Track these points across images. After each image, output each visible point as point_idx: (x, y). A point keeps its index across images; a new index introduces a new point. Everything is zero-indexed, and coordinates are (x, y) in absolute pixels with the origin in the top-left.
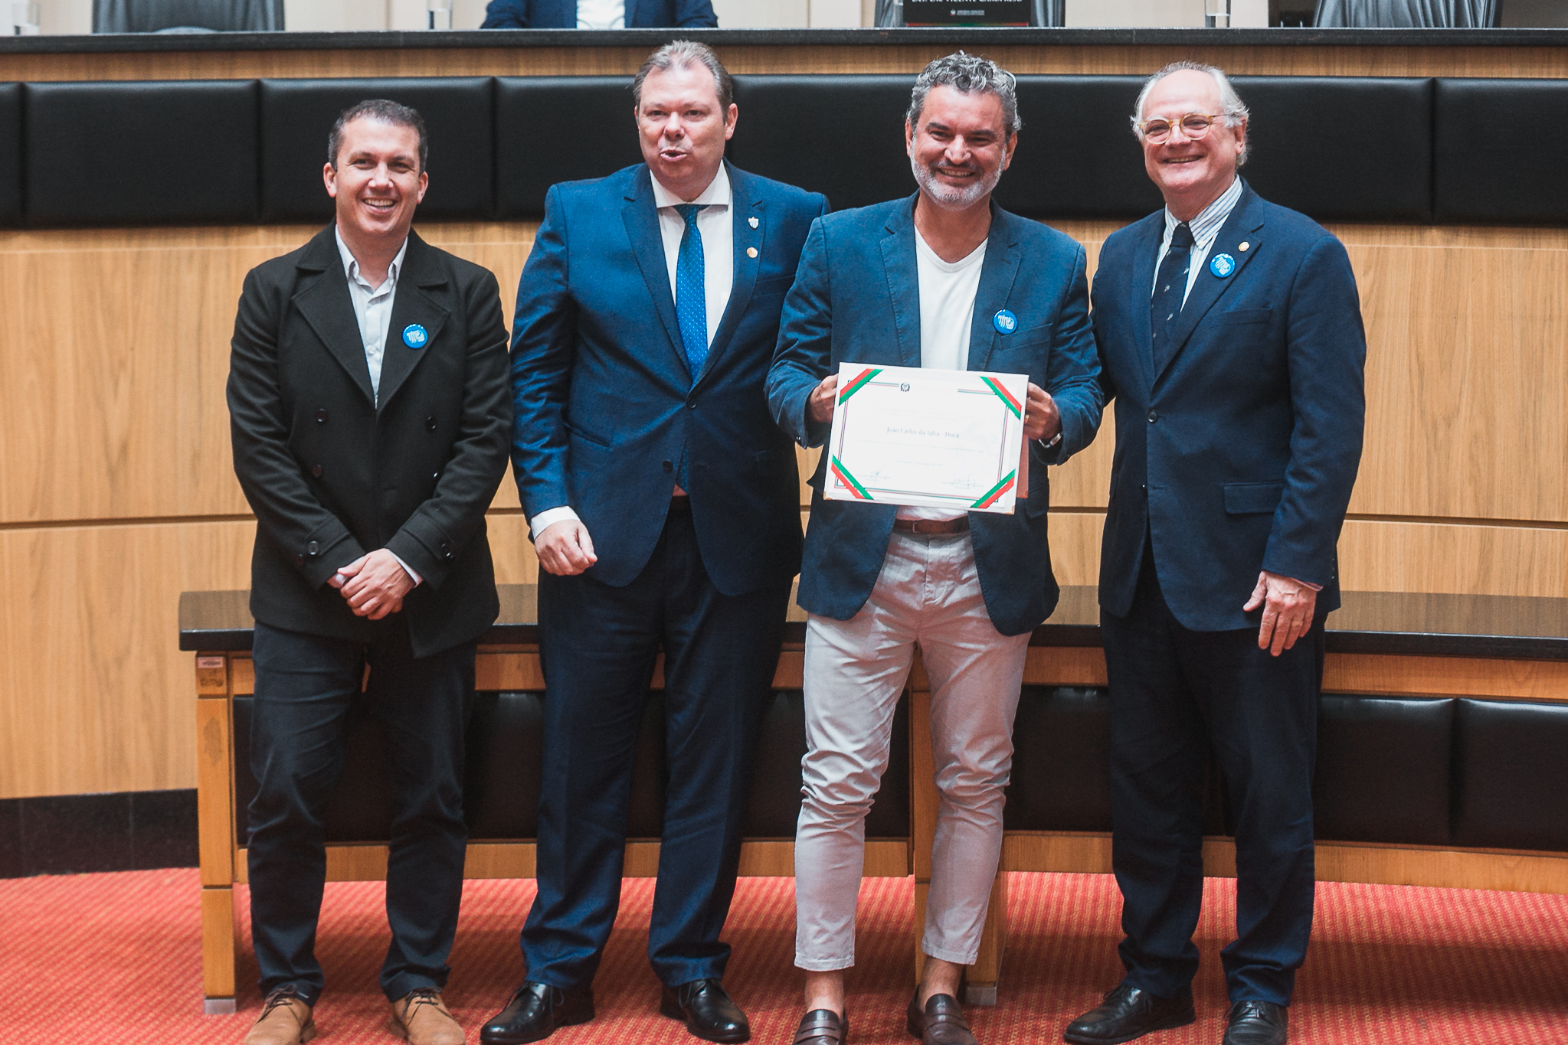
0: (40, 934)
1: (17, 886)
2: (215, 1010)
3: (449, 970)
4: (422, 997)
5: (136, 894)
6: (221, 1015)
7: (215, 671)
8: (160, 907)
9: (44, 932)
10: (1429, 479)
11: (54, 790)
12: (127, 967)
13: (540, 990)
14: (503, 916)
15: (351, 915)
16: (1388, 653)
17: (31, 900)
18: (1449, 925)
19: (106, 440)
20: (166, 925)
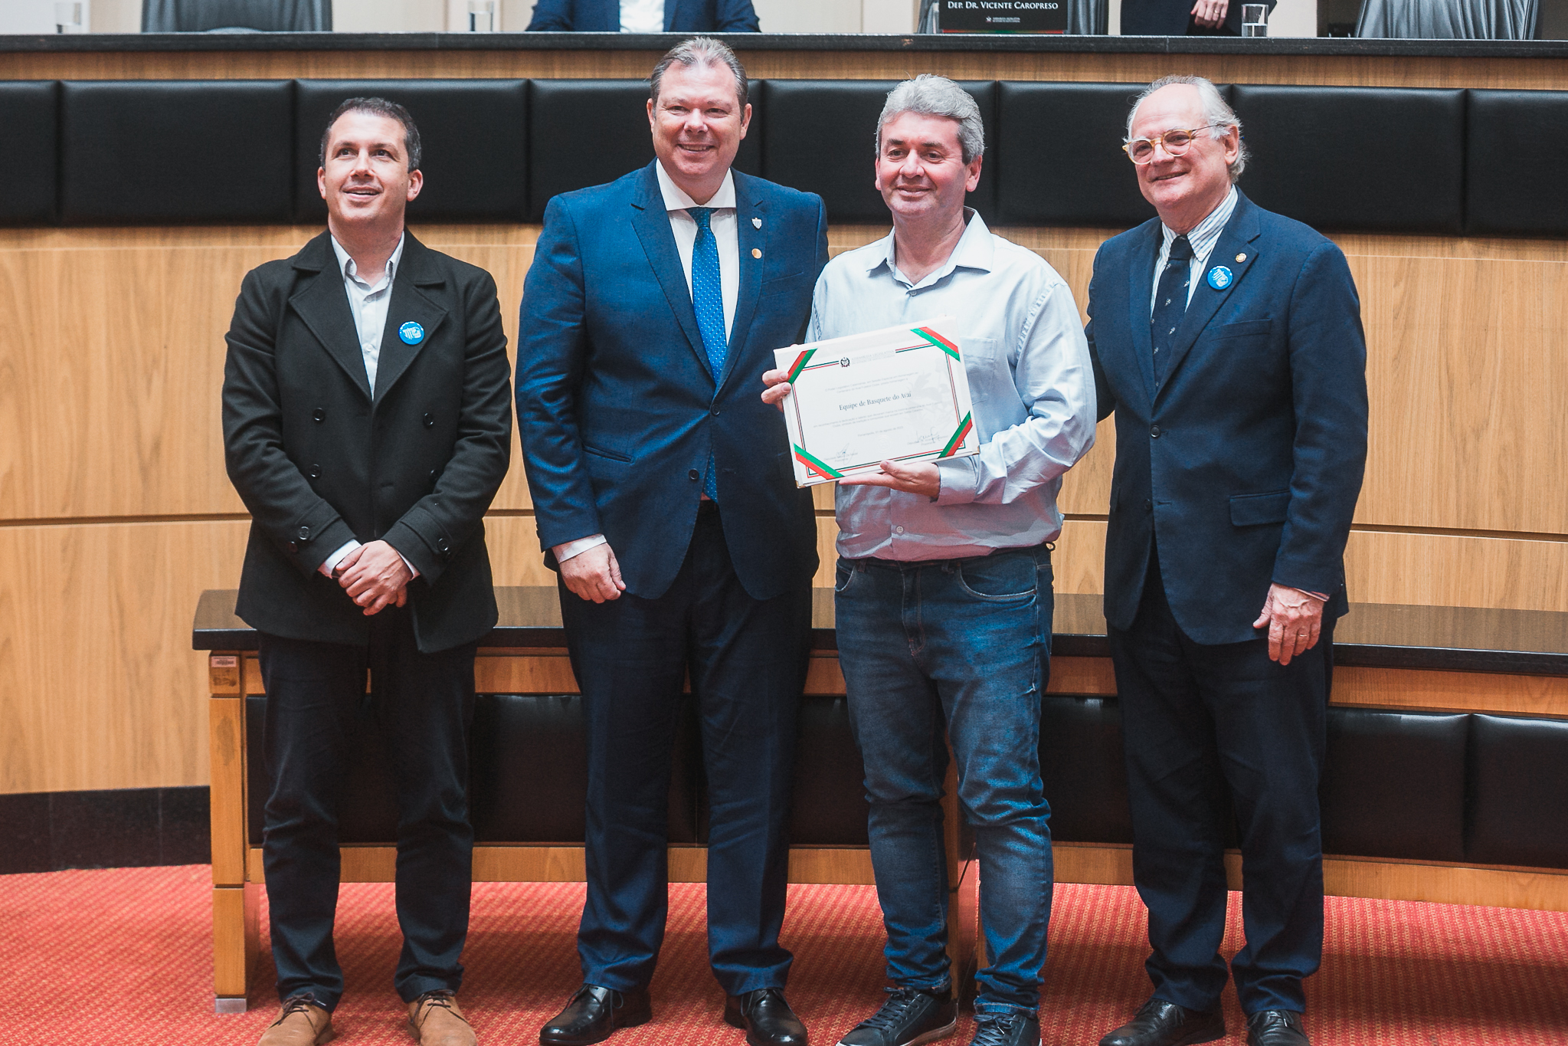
0: (62, 929)
1: (45, 880)
2: (227, 1009)
3: (462, 970)
4: (435, 999)
5: (163, 889)
6: (231, 1014)
7: (228, 670)
8: (184, 903)
9: (66, 926)
10: (1458, 491)
11: (84, 785)
12: (144, 964)
13: (600, 993)
14: (523, 917)
15: (373, 914)
16: (1403, 667)
17: (57, 894)
18: (1469, 940)
19: (138, 436)
20: (188, 922)
